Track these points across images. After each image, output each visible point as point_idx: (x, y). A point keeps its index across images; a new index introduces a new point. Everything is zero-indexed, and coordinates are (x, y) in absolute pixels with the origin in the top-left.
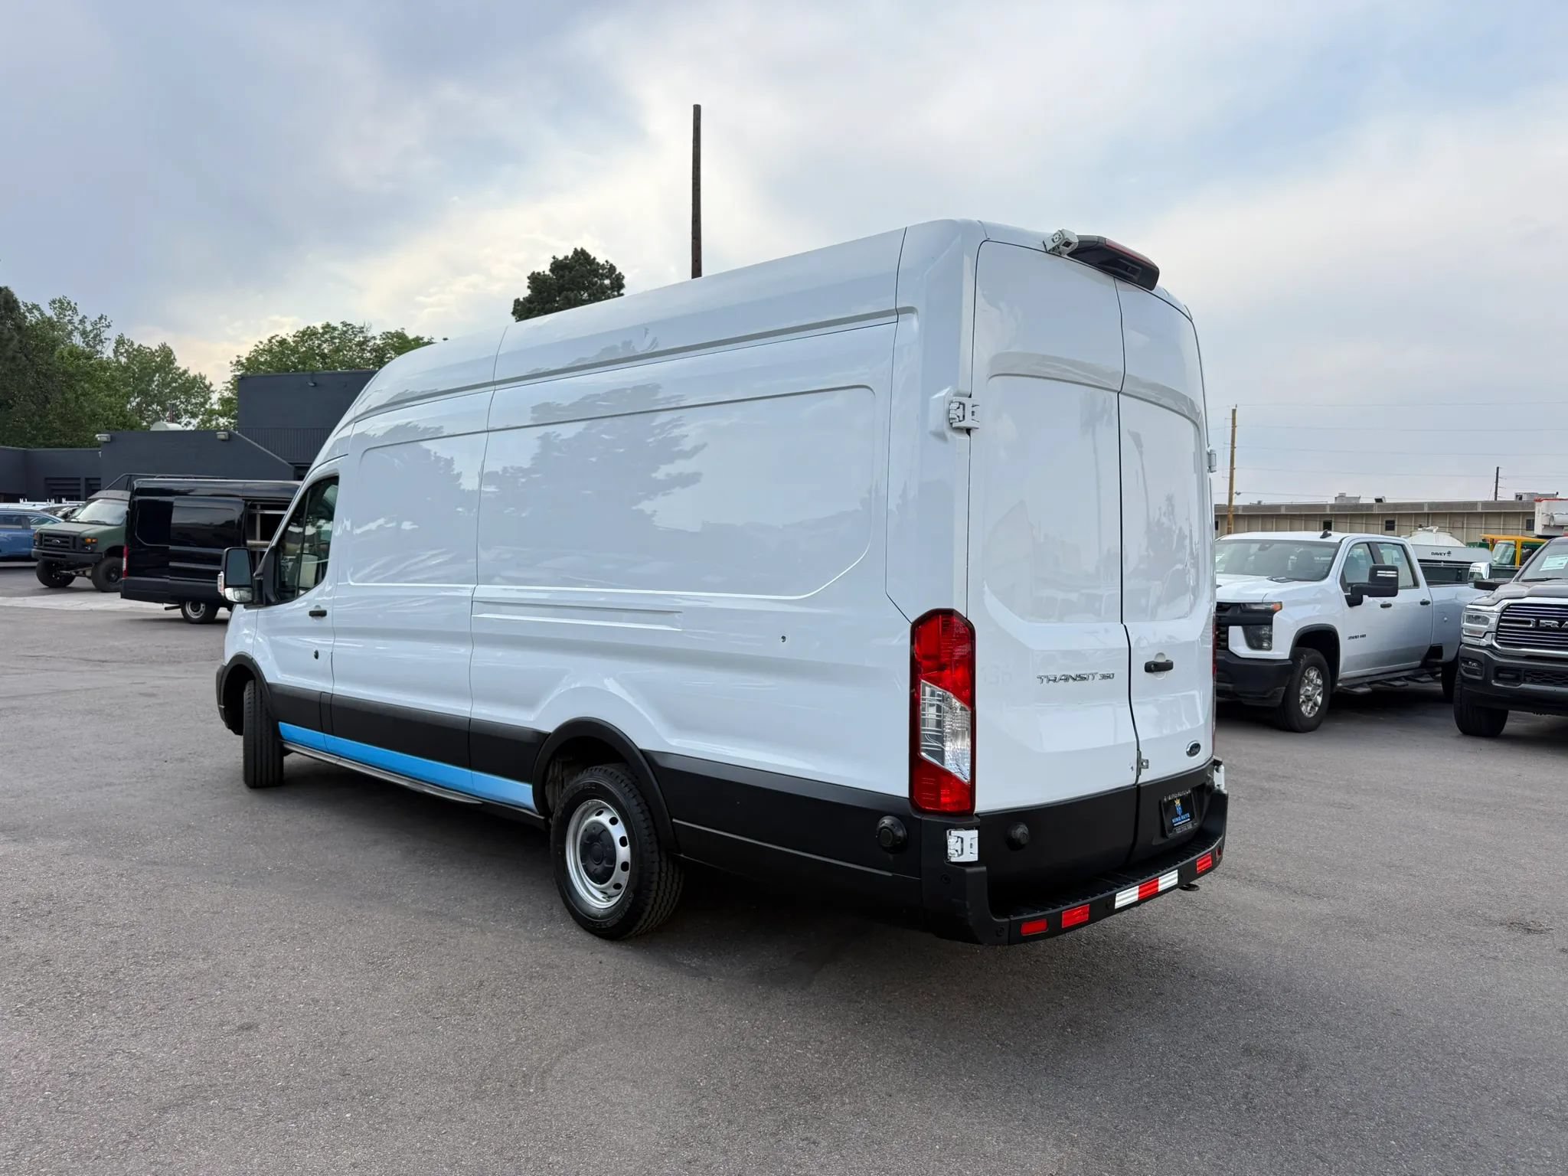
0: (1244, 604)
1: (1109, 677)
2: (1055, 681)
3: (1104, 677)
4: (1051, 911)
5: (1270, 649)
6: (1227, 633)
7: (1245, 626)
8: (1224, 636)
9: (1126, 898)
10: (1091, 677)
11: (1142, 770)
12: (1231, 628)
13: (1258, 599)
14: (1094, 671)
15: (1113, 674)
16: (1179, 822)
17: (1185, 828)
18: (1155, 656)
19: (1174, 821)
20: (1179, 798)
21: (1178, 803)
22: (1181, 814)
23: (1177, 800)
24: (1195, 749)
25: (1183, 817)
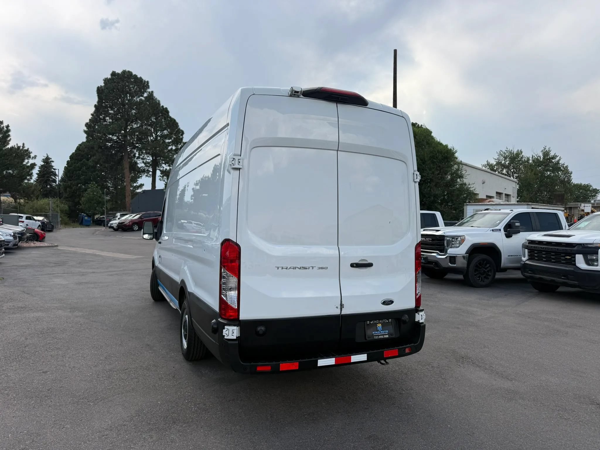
0: (584, 244)
2: (287, 268)
3: (321, 268)
4: (274, 363)
5: (597, 265)
6: (575, 257)
7: (584, 255)
8: (574, 259)
9: (326, 362)
10: (311, 268)
11: (342, 309)
12: (576, 255)
13: (591, 242)
15: (327, 267)
16: (377, 334)
17: (383, 337)
18: (359, 260)
19: (373, 333)
20: (380, 323)
21: (379, 325)
22: (380, 330)
23: (378, 324)
24: (388, 302)
25: (381, 332)
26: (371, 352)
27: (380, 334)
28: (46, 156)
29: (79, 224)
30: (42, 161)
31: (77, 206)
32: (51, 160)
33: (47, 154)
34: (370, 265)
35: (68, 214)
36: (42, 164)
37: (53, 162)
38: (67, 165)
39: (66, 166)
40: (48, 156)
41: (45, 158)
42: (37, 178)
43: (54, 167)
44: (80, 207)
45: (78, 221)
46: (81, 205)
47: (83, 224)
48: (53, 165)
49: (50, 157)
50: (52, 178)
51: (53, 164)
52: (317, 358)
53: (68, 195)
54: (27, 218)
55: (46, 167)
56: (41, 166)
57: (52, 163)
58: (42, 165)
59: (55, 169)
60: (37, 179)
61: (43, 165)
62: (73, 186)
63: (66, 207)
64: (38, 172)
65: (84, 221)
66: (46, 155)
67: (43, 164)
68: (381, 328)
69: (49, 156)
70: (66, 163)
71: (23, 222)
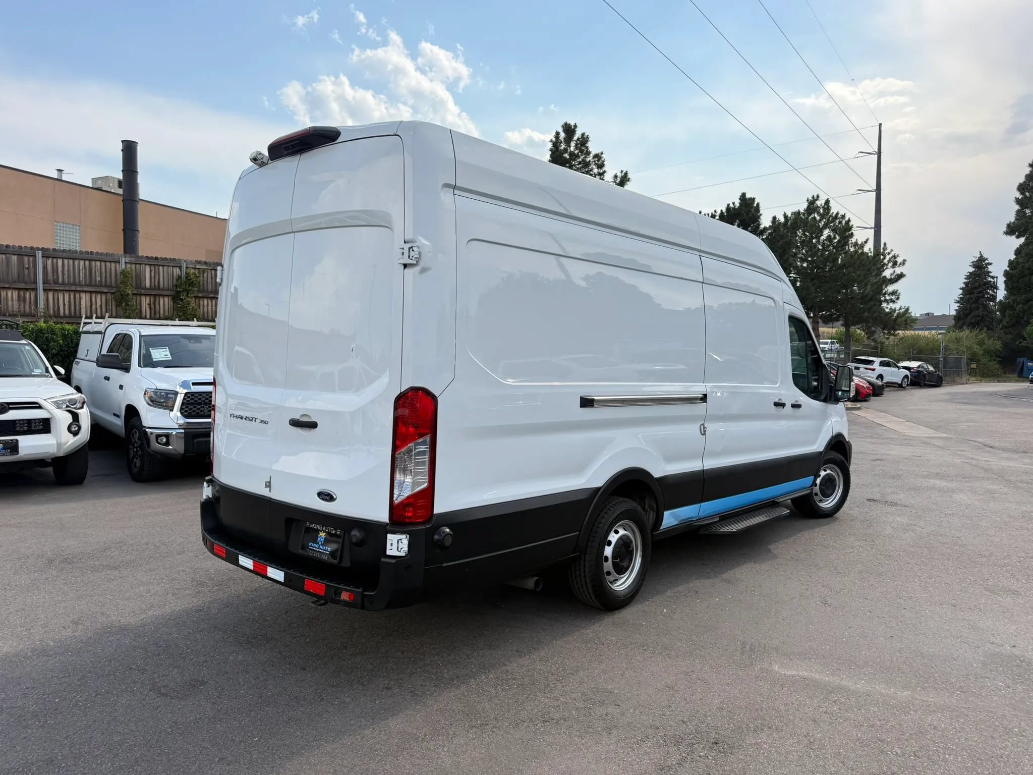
1: (265, 423)
2: (236, 417)
3: (262, 421)
9: (246, 563)
10: (254, 419)
14: (256, 417)
15: (268, 422)
16: (314, 547)
17: (320, 555)
18: (300, 415)
19: (310, 544)
20: (324, 532)
21: (322, 535)
22: (320, 544)
23: (321, 531)
24: (326, 496)
25: (321, 547)
26: (291, 572)
27: (317, 550)
28: (979, 256)
29: (1016, 375)
30: (970, 266)
31: (1018, 342)
32: (986, 262)
33: (980, 252)
34: (313, 425)
35: (1000, 357)
36: (971, 271)
37: (990, 264)
38: (1008, 266)
39: (1008, 269)
40: (981, 256)
41: (977, 259)
42: (961, 296)
43: (991, 274)
44: (1022, 344)
45: (1013, 371)
46: (1025, 339)
47: (1024, 375)
48: (989, 270)
49: (985, 256)
50: (988, 293)
51: (990, 268)
52: (240, 551)
53: (1007, 323)
54: (882, 364)
55: (979, 275)
56: (968, 274)
57: (988, 266)
58: (970, 273)
59: (993, 277)
60: (961, 298)
61: (973, 272)
62: (1018, 304)
63: (998, 345)
64: (964, 286)
65: (1025, 368)
66: (979, 254)
67: (974, 269)
68: (323, 540)
69: (983, 255)
70: (1007, 265)
71: (873, 370)
